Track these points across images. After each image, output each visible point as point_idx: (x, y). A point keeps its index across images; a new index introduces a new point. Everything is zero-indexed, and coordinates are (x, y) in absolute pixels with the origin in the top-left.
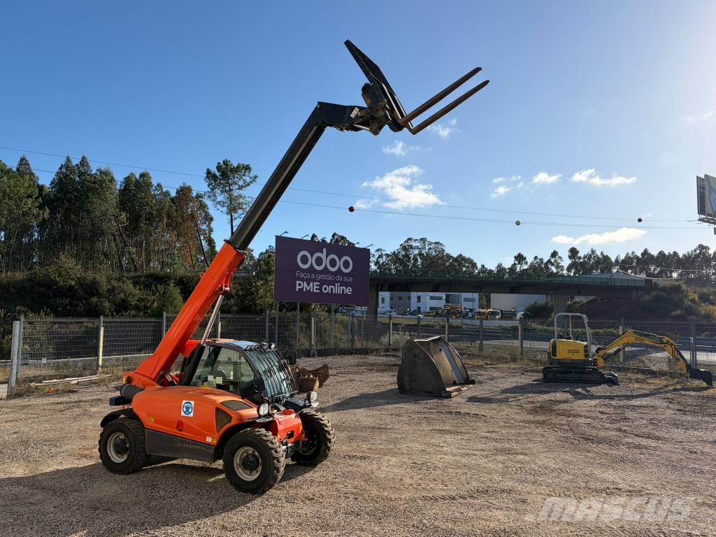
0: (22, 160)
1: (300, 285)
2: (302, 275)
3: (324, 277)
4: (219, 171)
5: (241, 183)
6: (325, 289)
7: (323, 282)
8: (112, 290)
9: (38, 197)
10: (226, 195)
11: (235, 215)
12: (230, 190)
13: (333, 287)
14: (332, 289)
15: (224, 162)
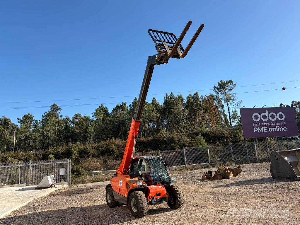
0: (154, 98)
1: (256, 129)
2: (256, 125)
3: (269, 124)
4: (219, 86)
5: (229, 88)
6: (270, 130)
7: (268, 127)
8: (179, 140)
9: (156, 110)
10: (223, 95)
11: (229, 103)
12: (225, 92)
13: (275, 128)
14: (274, 129)
15: (221, 81)
